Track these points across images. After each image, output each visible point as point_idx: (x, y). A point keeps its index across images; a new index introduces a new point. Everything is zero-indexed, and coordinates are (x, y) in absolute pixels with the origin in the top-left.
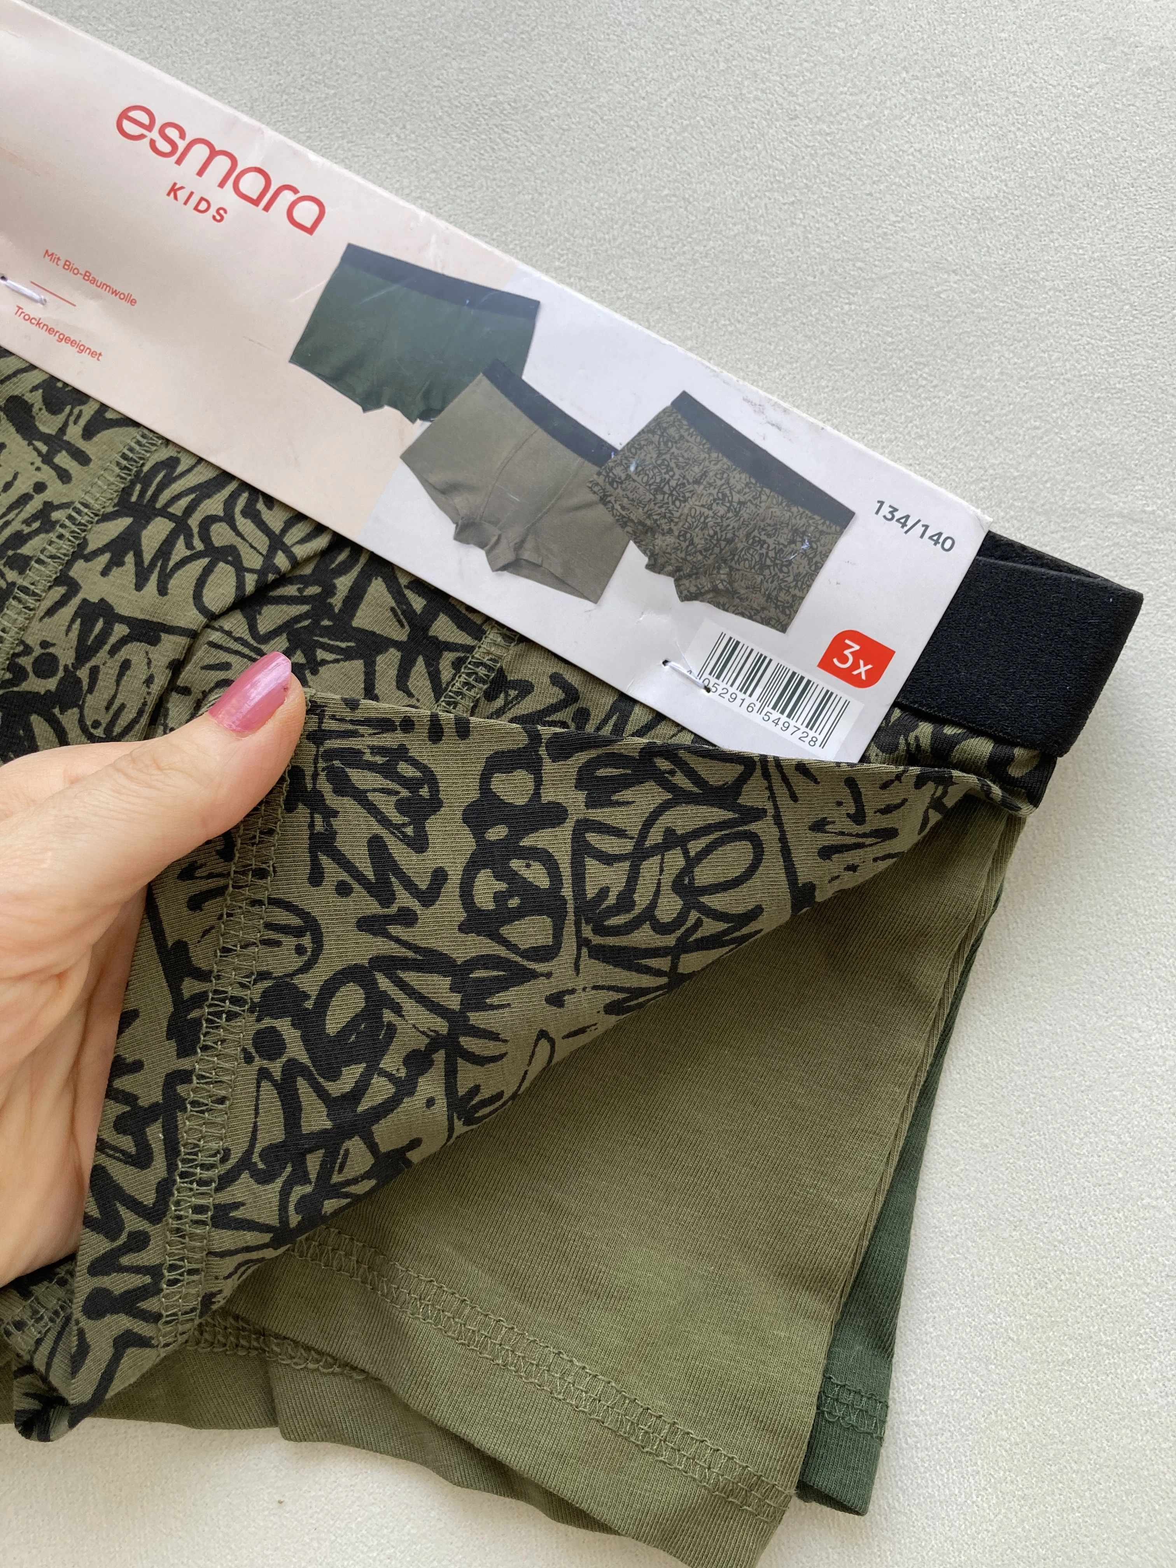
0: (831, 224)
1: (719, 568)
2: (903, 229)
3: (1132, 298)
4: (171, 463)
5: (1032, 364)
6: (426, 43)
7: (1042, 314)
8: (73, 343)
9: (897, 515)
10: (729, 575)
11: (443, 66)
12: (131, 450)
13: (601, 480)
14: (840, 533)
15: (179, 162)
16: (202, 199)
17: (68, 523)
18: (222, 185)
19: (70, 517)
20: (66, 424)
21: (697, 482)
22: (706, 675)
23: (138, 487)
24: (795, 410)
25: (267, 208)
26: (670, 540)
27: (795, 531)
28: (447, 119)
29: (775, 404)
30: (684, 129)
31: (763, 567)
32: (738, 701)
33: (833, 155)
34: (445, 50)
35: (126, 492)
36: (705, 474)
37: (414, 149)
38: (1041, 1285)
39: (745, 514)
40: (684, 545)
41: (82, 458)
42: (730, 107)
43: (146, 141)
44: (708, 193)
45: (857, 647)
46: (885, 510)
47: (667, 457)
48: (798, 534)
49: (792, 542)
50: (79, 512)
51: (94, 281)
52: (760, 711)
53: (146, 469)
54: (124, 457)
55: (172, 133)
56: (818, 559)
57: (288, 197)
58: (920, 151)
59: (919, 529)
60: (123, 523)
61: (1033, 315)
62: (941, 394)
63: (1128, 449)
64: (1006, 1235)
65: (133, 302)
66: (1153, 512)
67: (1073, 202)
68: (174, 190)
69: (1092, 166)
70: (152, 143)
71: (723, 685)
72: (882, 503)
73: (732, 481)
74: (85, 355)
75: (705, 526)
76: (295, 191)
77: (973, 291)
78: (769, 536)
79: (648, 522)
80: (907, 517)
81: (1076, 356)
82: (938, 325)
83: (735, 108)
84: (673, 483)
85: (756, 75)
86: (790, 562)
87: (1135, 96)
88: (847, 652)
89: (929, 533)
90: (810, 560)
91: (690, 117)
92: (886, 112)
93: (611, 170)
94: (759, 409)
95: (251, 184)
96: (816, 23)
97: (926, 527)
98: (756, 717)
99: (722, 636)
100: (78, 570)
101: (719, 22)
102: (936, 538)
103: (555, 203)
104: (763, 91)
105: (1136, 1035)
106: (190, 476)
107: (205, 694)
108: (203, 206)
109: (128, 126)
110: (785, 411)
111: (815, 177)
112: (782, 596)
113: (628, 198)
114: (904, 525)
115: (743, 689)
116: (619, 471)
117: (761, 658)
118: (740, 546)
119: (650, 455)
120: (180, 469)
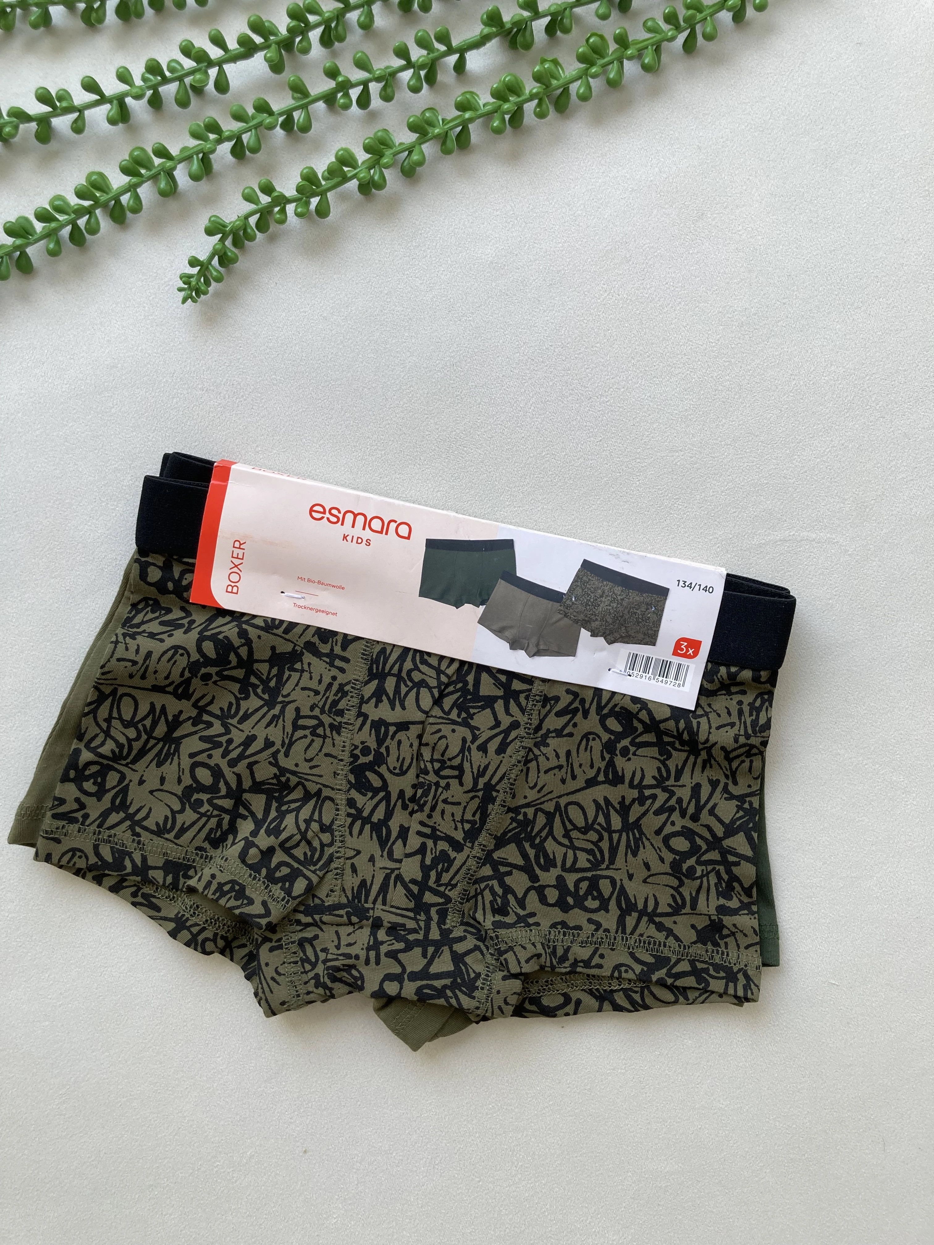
0: (620, 445)
1: (621, 628)
2: (653, 437)
3: (762, 438)
4: (383, 651)
5: (725, 483)
6: (416, 415)
7: (724, 459)
8: (323, 612)
9: (687, 584)
10: (626, 629)
11: (427, 424)
12: (365, 650)
13: (562, 608)
14: (666, 599)
15: (342, 524)
16: (358, 538)
17: (352, 690)
18: (364, 529)
19: (352, 687)
20: (332, 646)
21: (602, 596)
22: (628, 670)
23: (375, 666)
24: (632, 552)
25: (386, 534)
26: (597, 623)
27: (647, 604)
28: (437, 449)
29: (624, 552)
30: (543, 421)
31: (638, 623)
32: (644, 677)
33: (612, 411)
34: (426, 416)
35: (370, 669)
36: (604, 592)
37: (428, 468)
38: (824, 863)
39: (625, 603)
40: (604, 623)
41: (346, 660)
42: (560, 403)
43: (325, 519)
44: (562, 448)
45: (686, 644)
46: (681, 583)
47: (586, 590)
48: (649, 605)
49: (647, 609)
50: (355, 684)
51: (323, 584)
52: (654, 679)
53: (374, 657)
54: (363, 654)
55: (334, 512)
56: (660, 613)
57: (393, 526)
58: (650, 397)
59: (697, 587)
60: (375, 683)
61: (720, 460)
62: (689, 510)
63: (777, 509)
64: (807, 849)
65: (343, 588)
66: (794, 535)
67: (725, 400)
68: (345, 537)
69: (728, 380)
70: (328, 519)
71: (636, 672)
72: (679, 581)
73: (616, 592)
74: (330, 615)
75: (610, 614)
76: (395, 522)
77: (691, 457)
78: (637, 609)
79: (586, 619)
80: (691, 584)
81: (744, 473)
82: (679, 478)
83: (563, 402)
84: (592, 600)
85: (567, 383)
86: (649, 618)
87: (739, 339)
88: (682, 647)
89: (702, 588)
90: (657, 614)
91: (544, 414)
92: (630, 382)
93: (517, 451)
94: (617, 556)
95: (376, 525)
96: (586, 348)
97: (700, 585)
98: (653, 682)
99: (630, 653)
100: (365, 708)
101: (543, 362)
102: (705, 589)
103: (498, 474)
104: (572, 390)
105: (838, 757)
106: (393, 654)
107: (435, 744)
108: (360, 541)
109: (314, 514)
110: (628, 554)
111: (607, 425)
112: (650, 632)
113: (528, 462)
114: (691, 587)
115: (644, 672)
116: (568, 602)
117: (648, 658)
118: (627, 617)
119: (579, 591)
120: (388, 652)
